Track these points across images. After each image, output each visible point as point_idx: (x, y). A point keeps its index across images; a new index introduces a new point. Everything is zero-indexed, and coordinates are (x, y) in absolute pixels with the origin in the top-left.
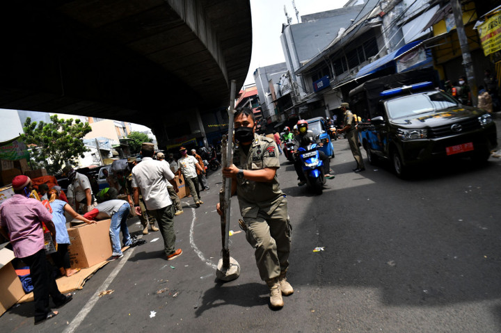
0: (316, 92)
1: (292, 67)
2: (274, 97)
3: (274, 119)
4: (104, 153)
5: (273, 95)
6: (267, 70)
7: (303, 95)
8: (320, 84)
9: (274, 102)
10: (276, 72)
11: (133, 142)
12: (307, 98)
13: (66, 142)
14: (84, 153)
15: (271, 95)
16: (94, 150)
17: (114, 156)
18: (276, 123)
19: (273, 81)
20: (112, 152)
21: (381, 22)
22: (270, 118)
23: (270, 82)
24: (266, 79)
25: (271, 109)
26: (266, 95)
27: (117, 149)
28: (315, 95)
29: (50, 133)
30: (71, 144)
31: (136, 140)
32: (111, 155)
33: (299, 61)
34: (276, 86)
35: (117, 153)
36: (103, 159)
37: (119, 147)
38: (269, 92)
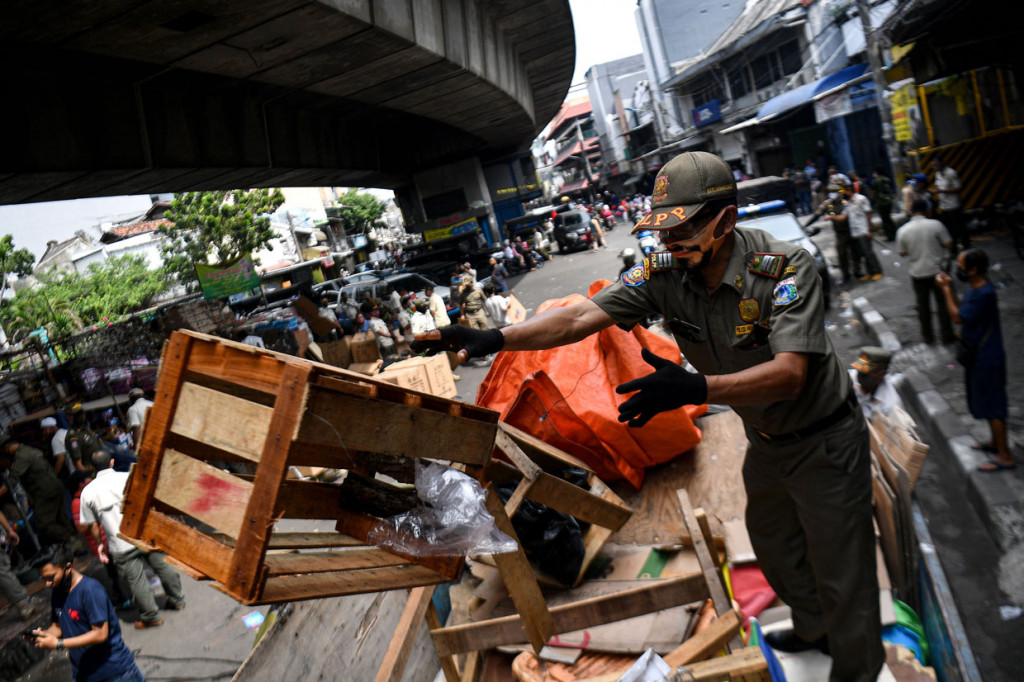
0: (698, 128)
1: (656, 73)
2: (624, 126)
3: (624, 167)
4: (302, 238)
5: (622, 120)
6: (610, 70)
7: (674, 130)
8: (705, 114)
9: (625, 135)
10: (629, 71)
11: (349, 212)
12: (683, 137)
13: (245, 225)
14: (270, 241)
15: (617, 119)
16: (287, 235)
17: (319, 243)
18: (627, 176)
19: (622, 94)
20: (316, 235)
21: (805, 17)
22: (616, 165)
23: (615, 93)
24: (607, 88)
25: (619, 148)
26: (609, 119)
27: (323, 228)
28: (696, 132)
29: (217, 210)
30: (252, 229)
31: (355, 208)
32: (313, 241)
33: (668, 63)
34: (626, 103)
35: (322, 236)
36: (301, 249)
37: (327, 225)
38: (614, 112)
